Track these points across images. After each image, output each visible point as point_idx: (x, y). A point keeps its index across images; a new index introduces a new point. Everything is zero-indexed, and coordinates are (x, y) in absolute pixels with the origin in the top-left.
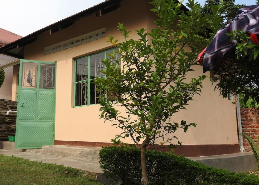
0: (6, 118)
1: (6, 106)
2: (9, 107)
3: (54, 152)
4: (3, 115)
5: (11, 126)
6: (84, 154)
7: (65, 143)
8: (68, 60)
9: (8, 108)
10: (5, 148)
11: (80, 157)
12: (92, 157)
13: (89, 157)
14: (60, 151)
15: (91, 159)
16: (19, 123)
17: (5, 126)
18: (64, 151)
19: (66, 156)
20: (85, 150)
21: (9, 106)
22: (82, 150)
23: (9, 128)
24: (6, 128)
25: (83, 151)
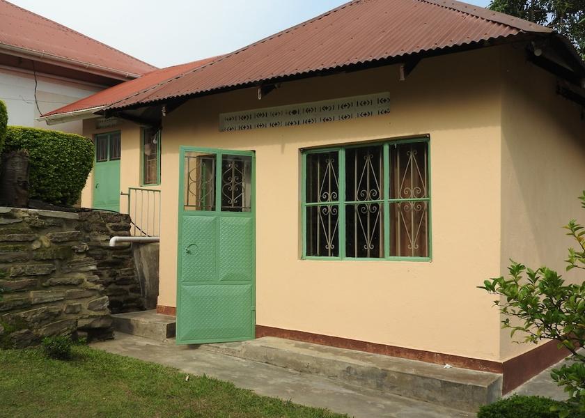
0: (108, 252)
1: (104, 225)
2: (111, 227)
3: (274, 360)
4: (102, 247)
5: (118, 271)
6: (356, 374)
7: (285, 335)
8: (287, 145)
9: (110, 229)
10: (138, 332)
11: (344, 378)
12: (377, 383)
13: (370, 382)
14: (289, 358)
15: (374, 385)
16: (184, 289)
17: (108, 273)
18: (302, 362)
19: (306, 372)
20: (359, 366)
21: (111, 224)
22: (349, 365)
23: (114, 275)
24: (110, 276)
25: (352, 366)
